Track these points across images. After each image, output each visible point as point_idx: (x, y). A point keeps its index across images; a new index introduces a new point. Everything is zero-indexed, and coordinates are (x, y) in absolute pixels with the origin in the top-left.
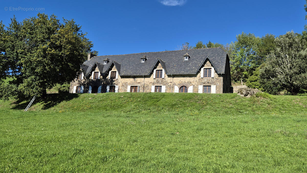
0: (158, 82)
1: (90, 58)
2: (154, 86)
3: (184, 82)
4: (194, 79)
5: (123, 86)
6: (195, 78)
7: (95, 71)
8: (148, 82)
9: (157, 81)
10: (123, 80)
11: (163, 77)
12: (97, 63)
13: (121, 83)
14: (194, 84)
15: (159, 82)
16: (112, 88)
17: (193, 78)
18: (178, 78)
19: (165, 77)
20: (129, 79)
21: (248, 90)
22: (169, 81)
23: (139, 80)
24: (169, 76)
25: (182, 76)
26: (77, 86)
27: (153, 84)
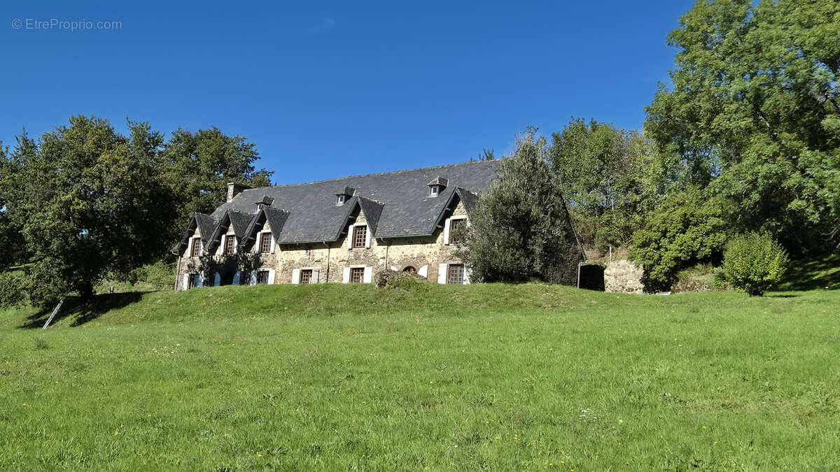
0: (357, 258)
1: (234, 196)
2: (349, 269)
3: (412, 255)
4: (431, 247)
5: (284, 270)
6: (433, 245)
7: (228, 234)
8: (337, 258)
9: (355, 256)
10: (286, 255)
11: (367, 245)
12: (232, 213)
13: (281, 263)
14: (430, 261)
15: (359, 257)
16: (262, 277)
17: (429, 245)
18: (398, 246)
19: (371, 244)
20: (299, 251)
21: (385, 275)
22: (380, 256)
23: (318, 253)
24: (380, 242)
25: (407, 241)
26: (191, 275)
27: (348, 262)
